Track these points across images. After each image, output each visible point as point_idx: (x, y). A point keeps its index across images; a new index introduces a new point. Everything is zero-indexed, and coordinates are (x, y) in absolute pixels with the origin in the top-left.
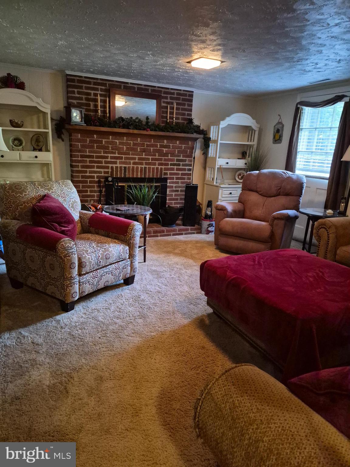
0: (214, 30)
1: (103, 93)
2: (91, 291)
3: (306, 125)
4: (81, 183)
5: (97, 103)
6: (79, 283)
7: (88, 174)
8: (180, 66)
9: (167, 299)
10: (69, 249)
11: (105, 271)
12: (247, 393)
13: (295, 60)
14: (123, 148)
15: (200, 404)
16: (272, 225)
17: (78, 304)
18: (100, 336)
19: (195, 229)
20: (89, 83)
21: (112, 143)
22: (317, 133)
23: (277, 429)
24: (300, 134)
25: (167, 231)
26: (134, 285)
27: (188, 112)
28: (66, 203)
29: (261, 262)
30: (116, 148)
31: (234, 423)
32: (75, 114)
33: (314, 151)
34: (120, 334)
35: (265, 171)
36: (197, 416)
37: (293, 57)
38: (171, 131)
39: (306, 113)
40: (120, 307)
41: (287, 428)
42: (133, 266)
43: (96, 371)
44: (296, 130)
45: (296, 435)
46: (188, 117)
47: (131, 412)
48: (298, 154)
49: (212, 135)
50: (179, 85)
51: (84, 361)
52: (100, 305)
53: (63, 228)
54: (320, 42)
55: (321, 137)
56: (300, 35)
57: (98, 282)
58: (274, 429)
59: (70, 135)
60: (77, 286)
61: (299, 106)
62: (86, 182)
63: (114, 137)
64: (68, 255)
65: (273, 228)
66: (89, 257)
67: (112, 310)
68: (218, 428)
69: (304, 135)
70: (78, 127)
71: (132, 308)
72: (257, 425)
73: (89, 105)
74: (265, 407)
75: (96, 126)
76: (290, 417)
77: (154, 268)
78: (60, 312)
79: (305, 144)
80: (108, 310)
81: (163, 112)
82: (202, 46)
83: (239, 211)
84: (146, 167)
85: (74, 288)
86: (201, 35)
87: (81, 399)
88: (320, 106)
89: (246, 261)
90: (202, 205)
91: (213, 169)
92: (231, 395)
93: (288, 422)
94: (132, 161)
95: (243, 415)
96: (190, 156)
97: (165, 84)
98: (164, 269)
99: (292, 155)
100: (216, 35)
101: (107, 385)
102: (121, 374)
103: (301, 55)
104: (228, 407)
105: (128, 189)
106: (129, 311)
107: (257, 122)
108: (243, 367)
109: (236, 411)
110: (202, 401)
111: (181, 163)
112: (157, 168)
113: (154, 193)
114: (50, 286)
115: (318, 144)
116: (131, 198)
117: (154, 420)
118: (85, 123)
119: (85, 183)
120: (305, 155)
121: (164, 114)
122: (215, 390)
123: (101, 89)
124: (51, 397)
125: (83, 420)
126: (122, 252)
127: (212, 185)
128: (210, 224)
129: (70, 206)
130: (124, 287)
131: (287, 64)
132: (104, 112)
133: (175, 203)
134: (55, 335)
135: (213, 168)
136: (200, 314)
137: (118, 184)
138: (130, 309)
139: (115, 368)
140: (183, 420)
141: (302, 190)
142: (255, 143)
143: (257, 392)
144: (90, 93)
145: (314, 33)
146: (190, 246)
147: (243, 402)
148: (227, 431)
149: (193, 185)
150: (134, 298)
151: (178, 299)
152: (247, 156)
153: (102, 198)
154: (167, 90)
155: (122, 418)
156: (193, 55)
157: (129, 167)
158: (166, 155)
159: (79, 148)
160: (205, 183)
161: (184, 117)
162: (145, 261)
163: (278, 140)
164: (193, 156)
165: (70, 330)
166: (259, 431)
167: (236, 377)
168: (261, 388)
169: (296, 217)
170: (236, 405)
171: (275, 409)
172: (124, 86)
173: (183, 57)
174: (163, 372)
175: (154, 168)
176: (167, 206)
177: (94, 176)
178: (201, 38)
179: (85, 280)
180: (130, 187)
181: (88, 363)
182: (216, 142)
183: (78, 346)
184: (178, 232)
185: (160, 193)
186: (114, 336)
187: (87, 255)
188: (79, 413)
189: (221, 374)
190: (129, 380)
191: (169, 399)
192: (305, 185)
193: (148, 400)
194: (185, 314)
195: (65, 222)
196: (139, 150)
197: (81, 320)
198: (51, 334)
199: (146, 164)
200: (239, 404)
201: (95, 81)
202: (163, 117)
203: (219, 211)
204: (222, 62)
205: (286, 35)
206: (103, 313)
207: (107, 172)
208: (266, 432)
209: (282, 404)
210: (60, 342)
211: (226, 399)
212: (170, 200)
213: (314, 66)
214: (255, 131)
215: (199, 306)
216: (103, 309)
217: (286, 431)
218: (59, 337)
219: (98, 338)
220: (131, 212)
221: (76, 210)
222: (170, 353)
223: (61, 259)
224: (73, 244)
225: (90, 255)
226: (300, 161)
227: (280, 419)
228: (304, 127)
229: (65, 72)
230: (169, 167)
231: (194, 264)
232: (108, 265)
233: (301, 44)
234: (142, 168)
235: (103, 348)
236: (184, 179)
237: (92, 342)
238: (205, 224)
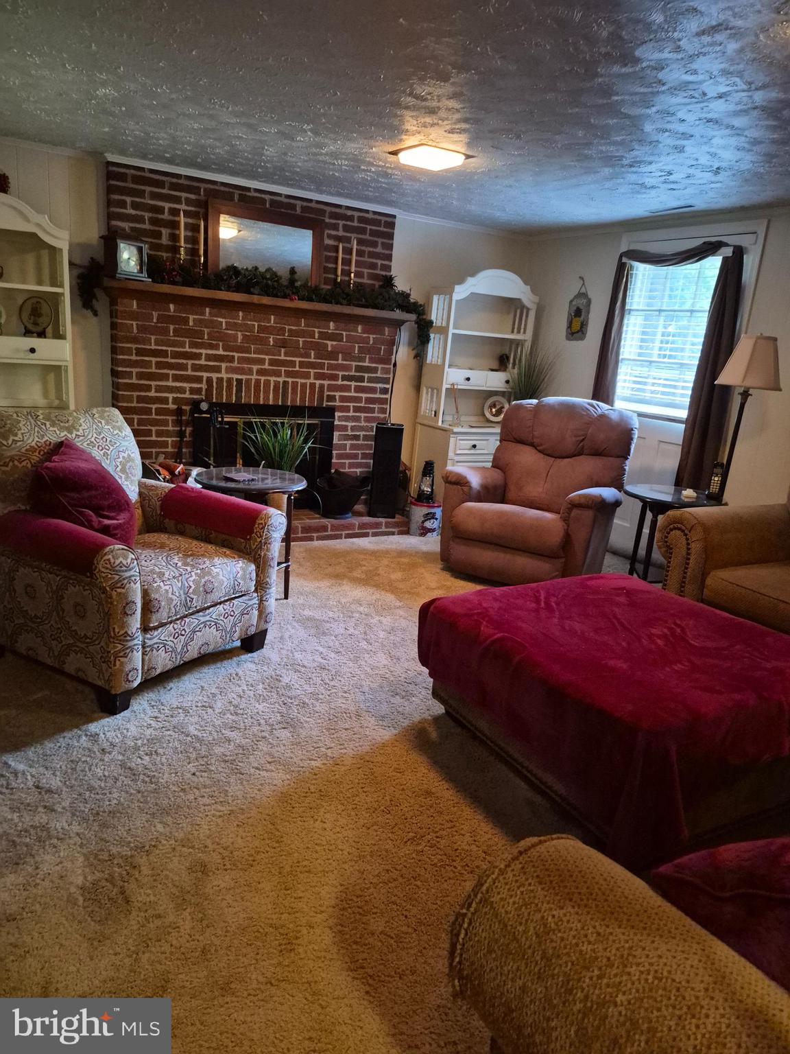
0: (458, 89)
1: (193, 209)
2: (170, 666)
3: (639, 303)
4: (137, 414)
5: (177, 232)
6: (144, 647)
7: (152, 394)
8: (371, 160)
9: (342, 683)
10: (123, 571)
11: (203, 619)
12: (571, 900)
13: (625, 162)
14: (236, 337)
15: (466, 925)
16: (566, 520)
17: (138, 695)
18: (193, 770)
19: (396, 525)
20: (160, 184)
21: (211, 324)
22: (661, 322)
23: (644, 976)
24: (625, 321)
25: (334, 528)
26: (266, 651)
27: (384, 262)
28: (108, 462)
29: (553, 604)
30: (218, 337)
31: (549, 967)
32: (125, 255)
33: (655, 359)
34: (239, 764)
35: (551, 400)
36: (459, 951)
37: (622, 156)
38: (345, 302)
39: (640, 277)
40: (235, 702)
41: (665, 974)
42: (264, 608)
43: (191, 850)
44: (617, 312)
45: (686, 988)
46: (384, 273)
47: (277, 942)
48: (620, 364)
49: (436, 314)
50: (366, 199)
51: (160, 827)
52: (190, 698)
53: (107, 522)
54: (681, 128)
55: (671, 329)
56: (644, 111)
57: (186, 645)
58: (637, 977)
59: (113, 302)
60: (137, 656)
61: (624, 260)
62: (149, 411)
63: (215, 311)
64: (120, 584)
65: (568, 526)
66: (167, 587)
67: (217, 711)
68: (510, 976)
69: (635, 325)
70: (131, 285)
71: (265, 704)
72: (600, 969)
73: (158, 235)
74: (613, 928)
75: (174, 283)
76: (668, 950)
77: (307, 613)
78: (96, 715)
79: (636, 343)
80: (210, 710)
81: (328, 259)
82: (428, 120)
83: (495, 487)
84: (288, 382)
85: (131, 660)
86: (429, 97)
87: (159, 916)
88: (671, 263)
89: (519, 602)
90: (410, 469)
91: (435, 391)
92: (537, 905)
93: (665, 961)
94: (255, 368)
95: (568, 947)
96: (386, 360)
97: (332, 195)
98: (331, 614)
99: (608, 365)
100: (462, 98)
101: (216, 883)
102: (247, 857)
103: (639, 152)
104: (532, 931)
105: (244, 429)
106: (258, 713)
107: (534, 291)
108: (555, 842)
109: (552, 941)
110: (470, 920)
111: (366, 375)
112: (313, 386)
113: (306, 441)
114: (72, 655)
115: (664, 345)
116: (253, 450)
117: (331, 960)
118: (149, 277)
119: (146, 415)
120: (635, 368)
121: (330, 263)
122: (499, 893)
123: (187, 199)
124: (91, 914)
125: (167, 963)
126: (241, 578)
127: (434, 428)
128: (428, 514)
129: (118, 469)
130: (243, 657)
131: (607, 171)
132: (194, 252)
133: (351, 465)
134: (90, 770)
135: (438, 390)
136: (417, 718)
137: (222, 418)
138: (260, 707)
139: (233, 843)
140: (395, 958)
141: (629, 444)
142: (527, 336)
143: (593, 896)
144: (162, 207)
145: (672, 110)
146: (385, 562)
147: (565, 919)
148: (533, 983)
149: (393, 425)
150: (267, 681)
151: (366, 684)
152: (511, 365)
153: (184, 450)
154: (337, 210)
155: (258, 957)
156: (404, 137)
157: (248, 381)
158: (333, 355)
159: (133, 332)
160: (419, 420)
161: (375, 272)
162: (286, 597)
163: (578, 332)
164: (393, 361)
165: (124, 755)
166: (605, 981)
167: (544, 865)
168: (600, 889)
169: (617, 504)
170: (550, 927)
171: (635, 934)
172: (240, 194)
173: (381, 141)
174: (342, 850)
175: (306, 383)
176: (333, 471)
177: (167, 398)
178: (427, 104)
179: (155, 640)
180: (249, 425)
181: (171, 833)
182: (443, 330)
183: (146, 794)
184: (357, 531)
185: (318, 441)
186: (226, 771)
187: (162, 584)
188: (158, 949)
189: (509, 859)
190: (268, 870)
191: (360, 910)
192: (636, 434)
193: (312, 914)
194: (383, 718)
195: (111, 508)
196: (272, 343)
197: (148, 732)
198: (80, 766)
199: (288, 374)
200: (556, 924)
201: (175, 180)
202: (326, 270)
203: (451, 486)
204: (468, 157)
205: (613, 110)
206: (197, 718)
207: (198, 391)
208: (620, 983)
209: (649, 923)
210: (103, 785)
211: (526, 914)
212: (340, 457)
213: (664, 178)
214: (528, 310)
215: (414, 699)
216: (197, 706)
217: (664, 980)
218: (99, 772)
219: (189, 775)
220: (259, 485)
221: (132, 478)
222: (354, 806)
223: (103, 593)
224: (132, 559)
225: (168, 583)
226: (625, 380)
227: (647, 956)
228: (634, 307)
229: (105, 157)
230: (340, 382)
231: (398, 604)
232: (209, 608)
233: (642, 130)
234: (277, 384)
235: (203, 796)
236: (372, 410)
237: (176, 784)
238: (418, 512)
